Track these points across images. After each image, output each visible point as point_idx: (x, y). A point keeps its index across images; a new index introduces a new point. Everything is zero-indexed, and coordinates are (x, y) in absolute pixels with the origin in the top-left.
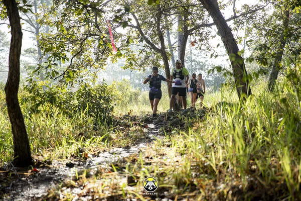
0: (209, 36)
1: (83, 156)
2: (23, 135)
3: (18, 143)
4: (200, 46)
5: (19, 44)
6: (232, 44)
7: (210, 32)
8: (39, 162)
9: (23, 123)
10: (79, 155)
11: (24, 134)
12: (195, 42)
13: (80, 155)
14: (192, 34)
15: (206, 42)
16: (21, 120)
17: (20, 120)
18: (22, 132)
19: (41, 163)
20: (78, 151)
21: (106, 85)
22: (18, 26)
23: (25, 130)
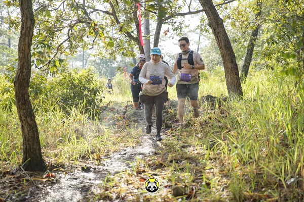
0: (183, 25)
2: (34, 134)
3: (29, 144)
4: (173, 35)
5: (31, 32)
6: (223, 35)
7: (183, 21)
8: (51, 165)
9: (35, 122)
10: (91, 158)
11: (36, 133)
12: (168, 31)
14: (165, 23)
15: (179, 31)
16: (33, 117)
17: (31, 118)
18: (33, 131)
19: (54, 167)
20: (90, 152)
21: (92, 76)
23: (37, 130)
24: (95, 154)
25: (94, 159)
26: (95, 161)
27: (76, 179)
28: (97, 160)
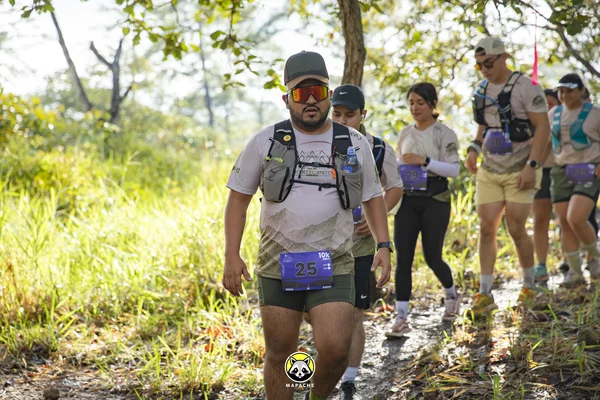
1: (472, 286)
5: (359, 72)
8: (391, 293)
10: (463, 284)
13: (466, 284)
20: (462, 275)
22: (359, 37)
24: (472, 280)
25: (468, 288)
26: (470, 291)
27: (427, 316)
28: (473, 289)
